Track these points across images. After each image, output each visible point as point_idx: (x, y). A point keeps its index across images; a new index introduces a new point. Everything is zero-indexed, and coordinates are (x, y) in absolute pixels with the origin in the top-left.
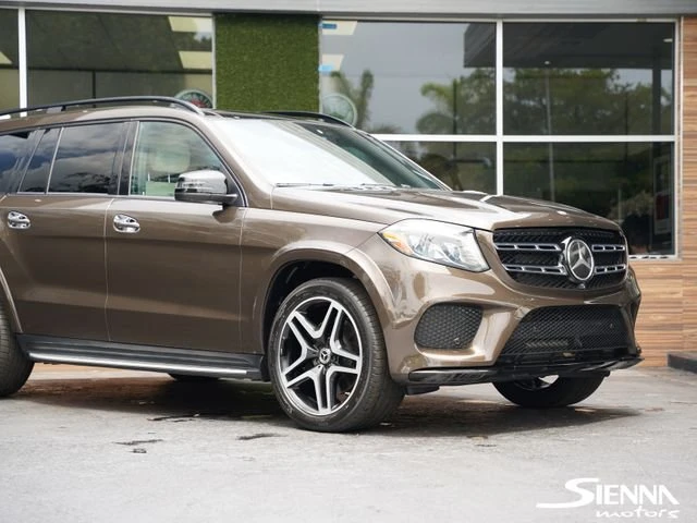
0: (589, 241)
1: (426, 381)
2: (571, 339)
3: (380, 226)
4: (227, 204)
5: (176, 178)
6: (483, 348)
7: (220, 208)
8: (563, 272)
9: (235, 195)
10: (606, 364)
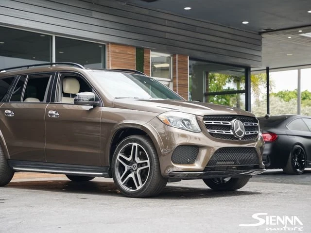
0: (243, 121)
1: (175, 177)
2: (235, 161)
3: (157, 114)
4: (95, 106)
5: (74, 96)
6: (198, 166)
7: (92, 107)
8: (232, 133)
9: (98, 102)
10: (250, 172)
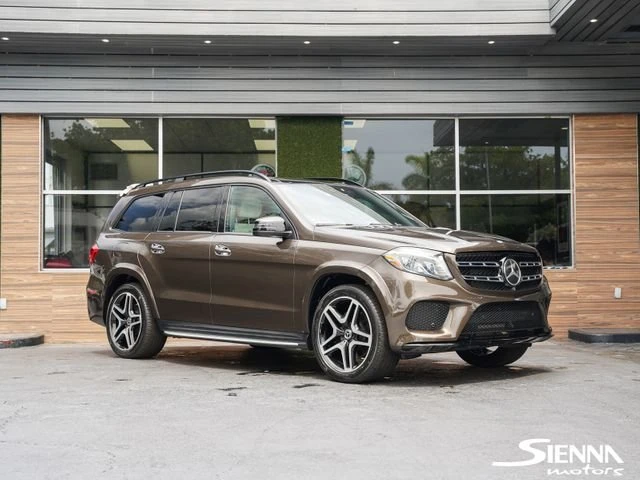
0: (518, 260)
1: (414, 350)
2: (506, 323)
3: (383, 251)
4: (286, 237)
5: (253, 221)
6: (450, 329)
7: (281, 240)
8: (501, 280)
9: (290, 232)
10: (529, 339)
